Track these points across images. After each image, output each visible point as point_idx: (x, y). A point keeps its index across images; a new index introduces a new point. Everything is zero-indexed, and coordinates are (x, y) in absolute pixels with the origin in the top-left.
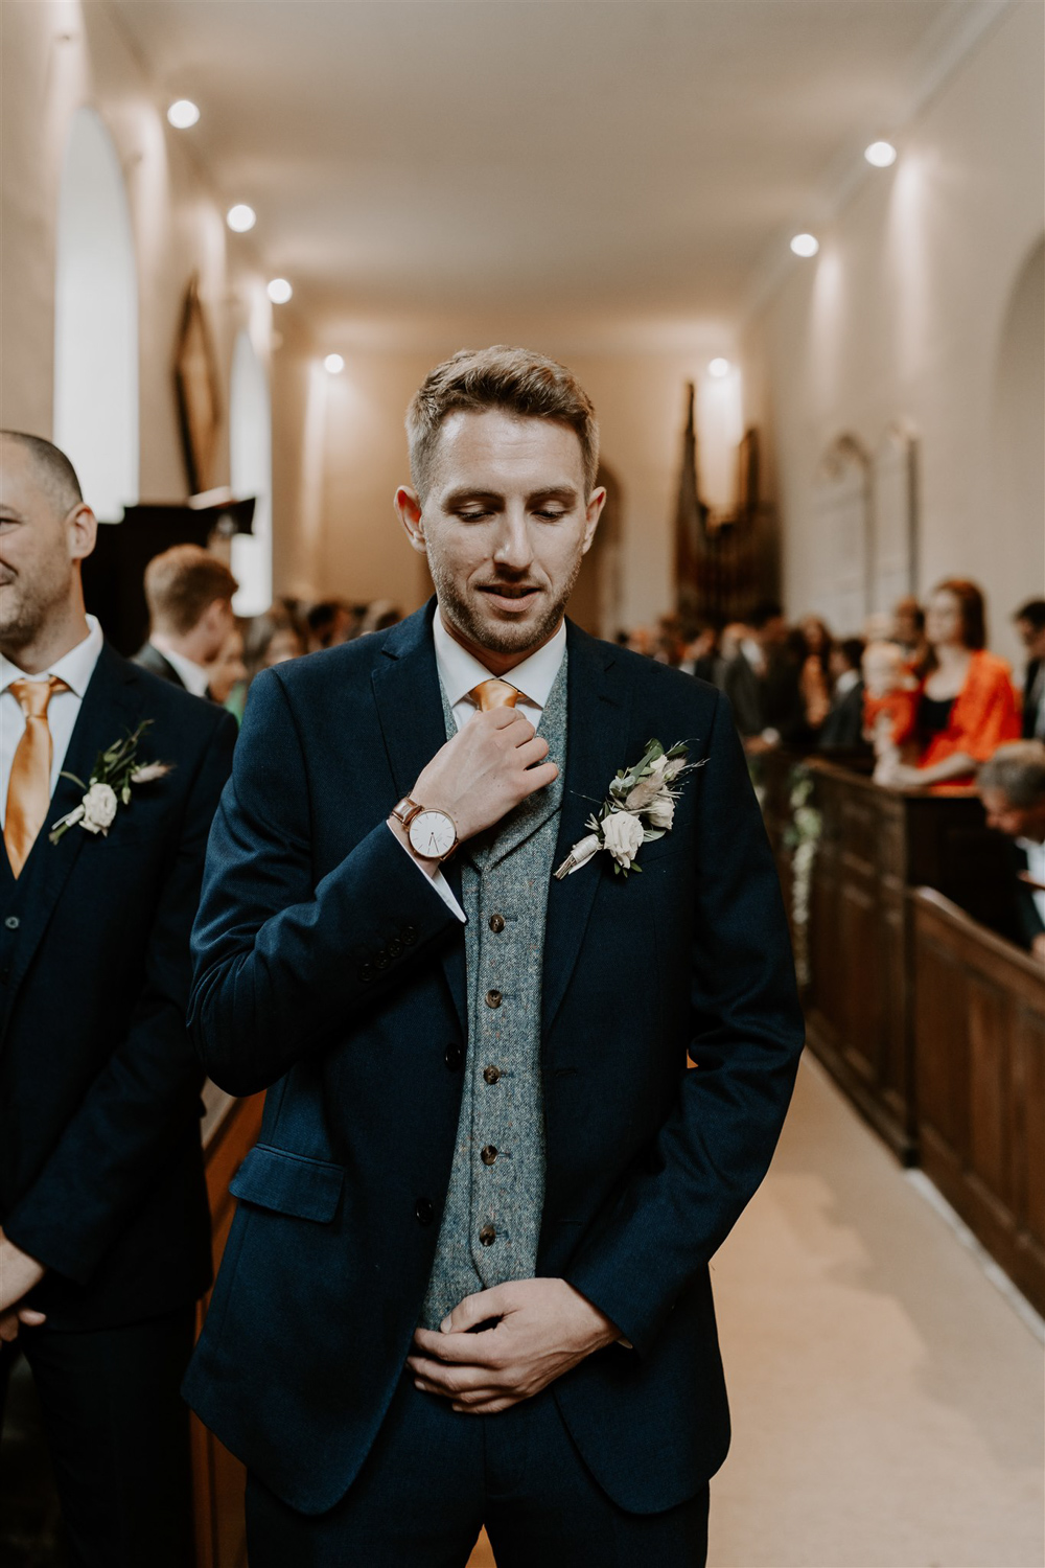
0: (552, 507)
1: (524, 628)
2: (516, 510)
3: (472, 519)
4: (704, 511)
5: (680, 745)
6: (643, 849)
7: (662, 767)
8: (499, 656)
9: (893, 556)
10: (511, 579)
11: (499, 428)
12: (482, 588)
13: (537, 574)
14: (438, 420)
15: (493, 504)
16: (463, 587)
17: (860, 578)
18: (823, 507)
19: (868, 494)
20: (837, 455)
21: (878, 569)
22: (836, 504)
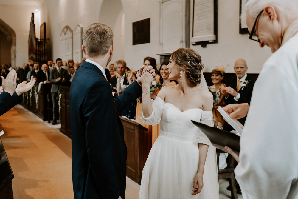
4: (36, 39)
9: (78, 50)
17: (71, 53)
18: (63, 40)
19: (72, 37)
20: (65, 30)
21: (74, 51)
22: (66, 39)
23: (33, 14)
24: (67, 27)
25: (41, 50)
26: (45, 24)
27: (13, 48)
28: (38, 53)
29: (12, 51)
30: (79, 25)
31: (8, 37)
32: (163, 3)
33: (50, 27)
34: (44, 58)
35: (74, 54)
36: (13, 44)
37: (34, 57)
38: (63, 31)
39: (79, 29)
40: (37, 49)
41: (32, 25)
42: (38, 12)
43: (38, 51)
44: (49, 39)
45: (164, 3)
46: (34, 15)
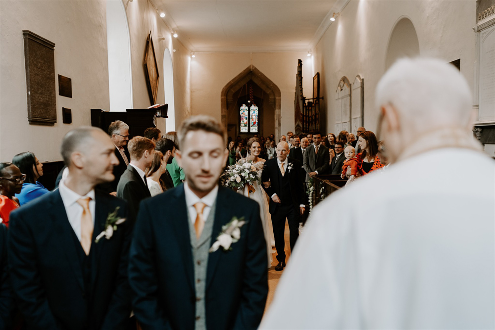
0: (215, 154)
1: (209, 185)
2: (206, 156)
3: (194, 158)
4: (304, 99)
5: (243, 218)
6: (232, 245)
7: (236, 223)
8: (202, 193)
9: (357, 114)
10: (206, 173)
11: (201, 135)
12: (199, 176)
13: (212, 172)
14: (186, 134)
15: (200, 154)
16: (193, 177)
17: (348, 120)
18: (339, 99)
19: (350, 96)
20: (342, 82)
21: (353, 117)
22: (342, 98)
23: (300, 62)
24: (344, 79)
25: (310, 115)
26: (318, 74)
27: (277, 111)
28: (306, 118)
29: (276, 117)
30: (358, 76)
31: (271, 97)
32: (479, 31)
33: (324, 79)
34: (314, 126)
35: (352, 120)
36: (277, 107)
37: (301, 125)
38: (339, 85)
39: (360, 81)
40: (305, 114)
41: (299, 78)
42: (311, 56)
43: (306, 116)
44: (323, 98)
45: (482, 32)
46: (302, 63)
